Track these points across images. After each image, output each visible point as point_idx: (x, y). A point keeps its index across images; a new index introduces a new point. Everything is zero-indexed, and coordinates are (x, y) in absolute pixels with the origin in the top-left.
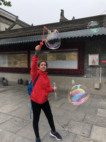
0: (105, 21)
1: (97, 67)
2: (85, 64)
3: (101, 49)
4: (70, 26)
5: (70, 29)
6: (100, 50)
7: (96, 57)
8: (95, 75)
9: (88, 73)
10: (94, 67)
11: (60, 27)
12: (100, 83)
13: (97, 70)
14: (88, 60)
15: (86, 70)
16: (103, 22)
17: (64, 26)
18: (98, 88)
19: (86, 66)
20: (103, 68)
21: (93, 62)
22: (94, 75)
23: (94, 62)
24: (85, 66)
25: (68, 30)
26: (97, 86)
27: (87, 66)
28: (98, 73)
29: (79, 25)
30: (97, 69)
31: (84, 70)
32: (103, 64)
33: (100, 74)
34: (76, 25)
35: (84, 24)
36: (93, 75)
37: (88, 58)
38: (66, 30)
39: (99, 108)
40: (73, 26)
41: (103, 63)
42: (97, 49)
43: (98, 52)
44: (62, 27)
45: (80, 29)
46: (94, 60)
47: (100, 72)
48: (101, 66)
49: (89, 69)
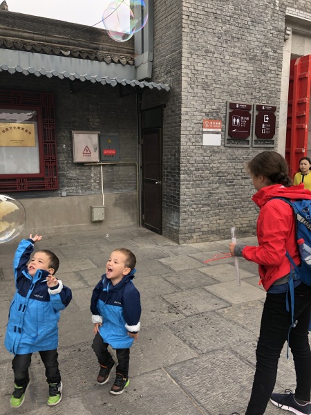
1: (91, 166)
2: (62, 158)
10: (86, 166)
13: (92, 175)
15: (65, 176)
16: (98, 49)
20: (106, 168)
21: (85, 152)
22: (86, 187)
23: (89, 152)
26: (99, 214)
28: (95, 181)
30: (94, 171)
31: (58, 177)
32: (107, 159)
33: (100, 185)
42: (90, 117)
46: (87, 147)
47: (100, 178)
48: (102, 163)
49: (73, 173)
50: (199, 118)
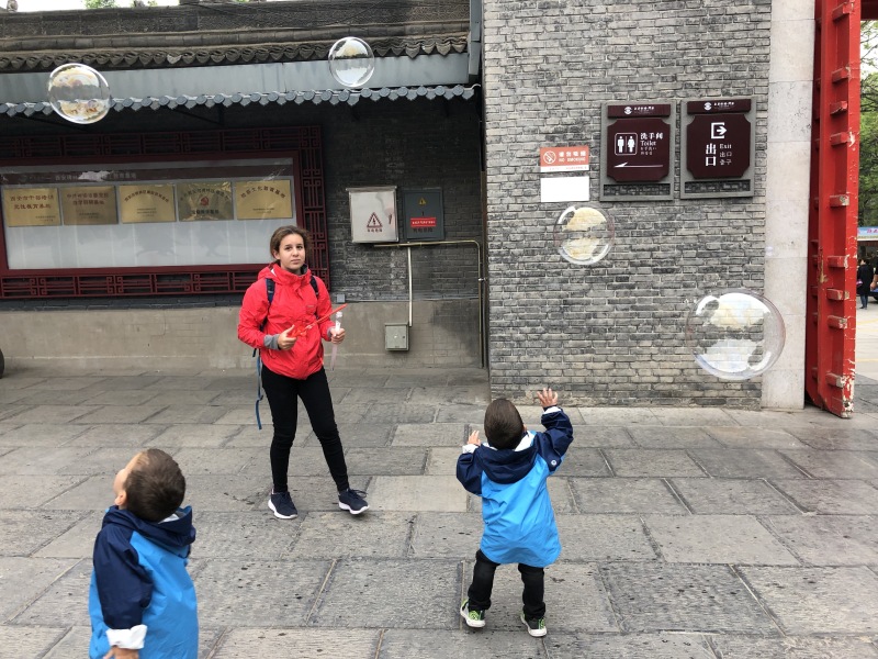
0: (412, 30)
1: (390, 248)
2: (337, 236)
3: (402, 165)
4: (242, 36)
5: (246, 51)
6: (399, 169)
7: (381, 200)
8: (386, 290)
9: (352, 282)
10: (380, 249)
11: (186, 38)
12: (408, 325)
13: (392, 265)
14: (347, 214)
15: (343, 267)
16: (402, 34)
17: (208, 33)
18: (403, 345)
19: (340, 245)
20: (417, 253)
21: (372, 224)
22: (381, 287)
23: (377, 224)
24: (338, 246)
25: (232, 58)
26: (397, 338)
27: (347, 245)
28: (397, 277)
29: (291, 33)
30: (394, 260)
31: (330, 269)
32: (419, 235)
33: (406, 283)
34: (273, 34)
35: (314, 33)
36: (378, 290)
37: (348, 204)
38: (221, 58)
39: (404, 422)
40: (259, 35)
41: (415, 230)
42: (387, 160)
43: (392, 177)
44: (198, 37)
45: (298, 58)
46: (374, 214)
47: (407, 272)
48: (409, 244)
49: (358, 262)
50: (531, 146)
